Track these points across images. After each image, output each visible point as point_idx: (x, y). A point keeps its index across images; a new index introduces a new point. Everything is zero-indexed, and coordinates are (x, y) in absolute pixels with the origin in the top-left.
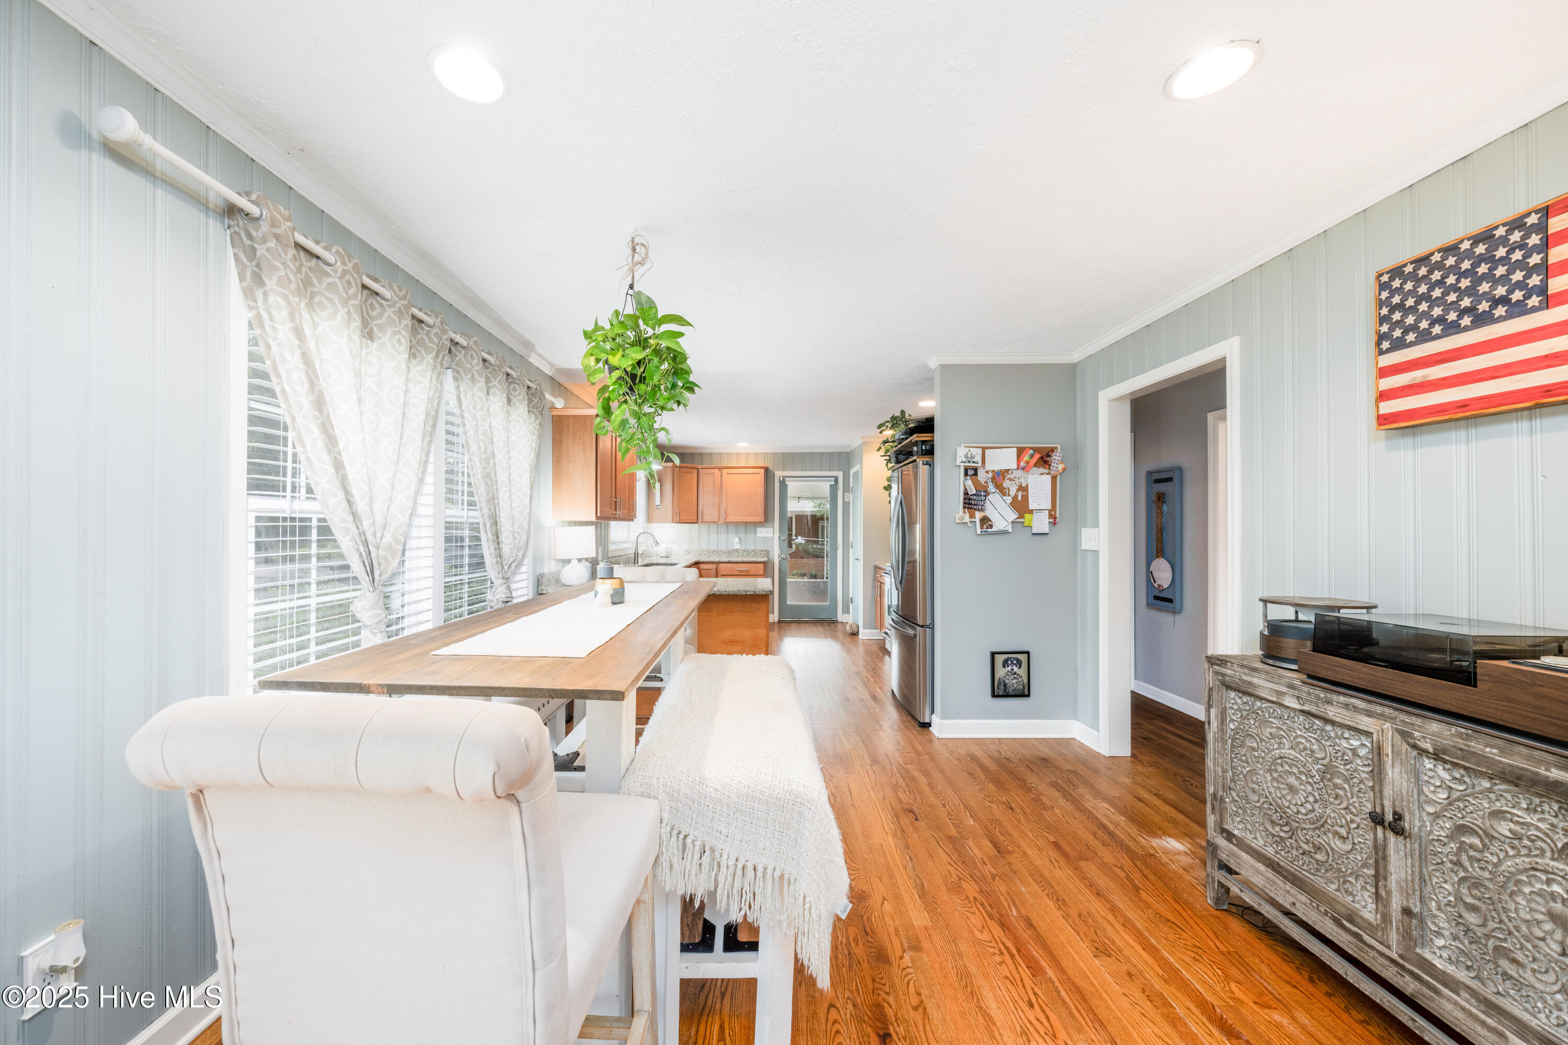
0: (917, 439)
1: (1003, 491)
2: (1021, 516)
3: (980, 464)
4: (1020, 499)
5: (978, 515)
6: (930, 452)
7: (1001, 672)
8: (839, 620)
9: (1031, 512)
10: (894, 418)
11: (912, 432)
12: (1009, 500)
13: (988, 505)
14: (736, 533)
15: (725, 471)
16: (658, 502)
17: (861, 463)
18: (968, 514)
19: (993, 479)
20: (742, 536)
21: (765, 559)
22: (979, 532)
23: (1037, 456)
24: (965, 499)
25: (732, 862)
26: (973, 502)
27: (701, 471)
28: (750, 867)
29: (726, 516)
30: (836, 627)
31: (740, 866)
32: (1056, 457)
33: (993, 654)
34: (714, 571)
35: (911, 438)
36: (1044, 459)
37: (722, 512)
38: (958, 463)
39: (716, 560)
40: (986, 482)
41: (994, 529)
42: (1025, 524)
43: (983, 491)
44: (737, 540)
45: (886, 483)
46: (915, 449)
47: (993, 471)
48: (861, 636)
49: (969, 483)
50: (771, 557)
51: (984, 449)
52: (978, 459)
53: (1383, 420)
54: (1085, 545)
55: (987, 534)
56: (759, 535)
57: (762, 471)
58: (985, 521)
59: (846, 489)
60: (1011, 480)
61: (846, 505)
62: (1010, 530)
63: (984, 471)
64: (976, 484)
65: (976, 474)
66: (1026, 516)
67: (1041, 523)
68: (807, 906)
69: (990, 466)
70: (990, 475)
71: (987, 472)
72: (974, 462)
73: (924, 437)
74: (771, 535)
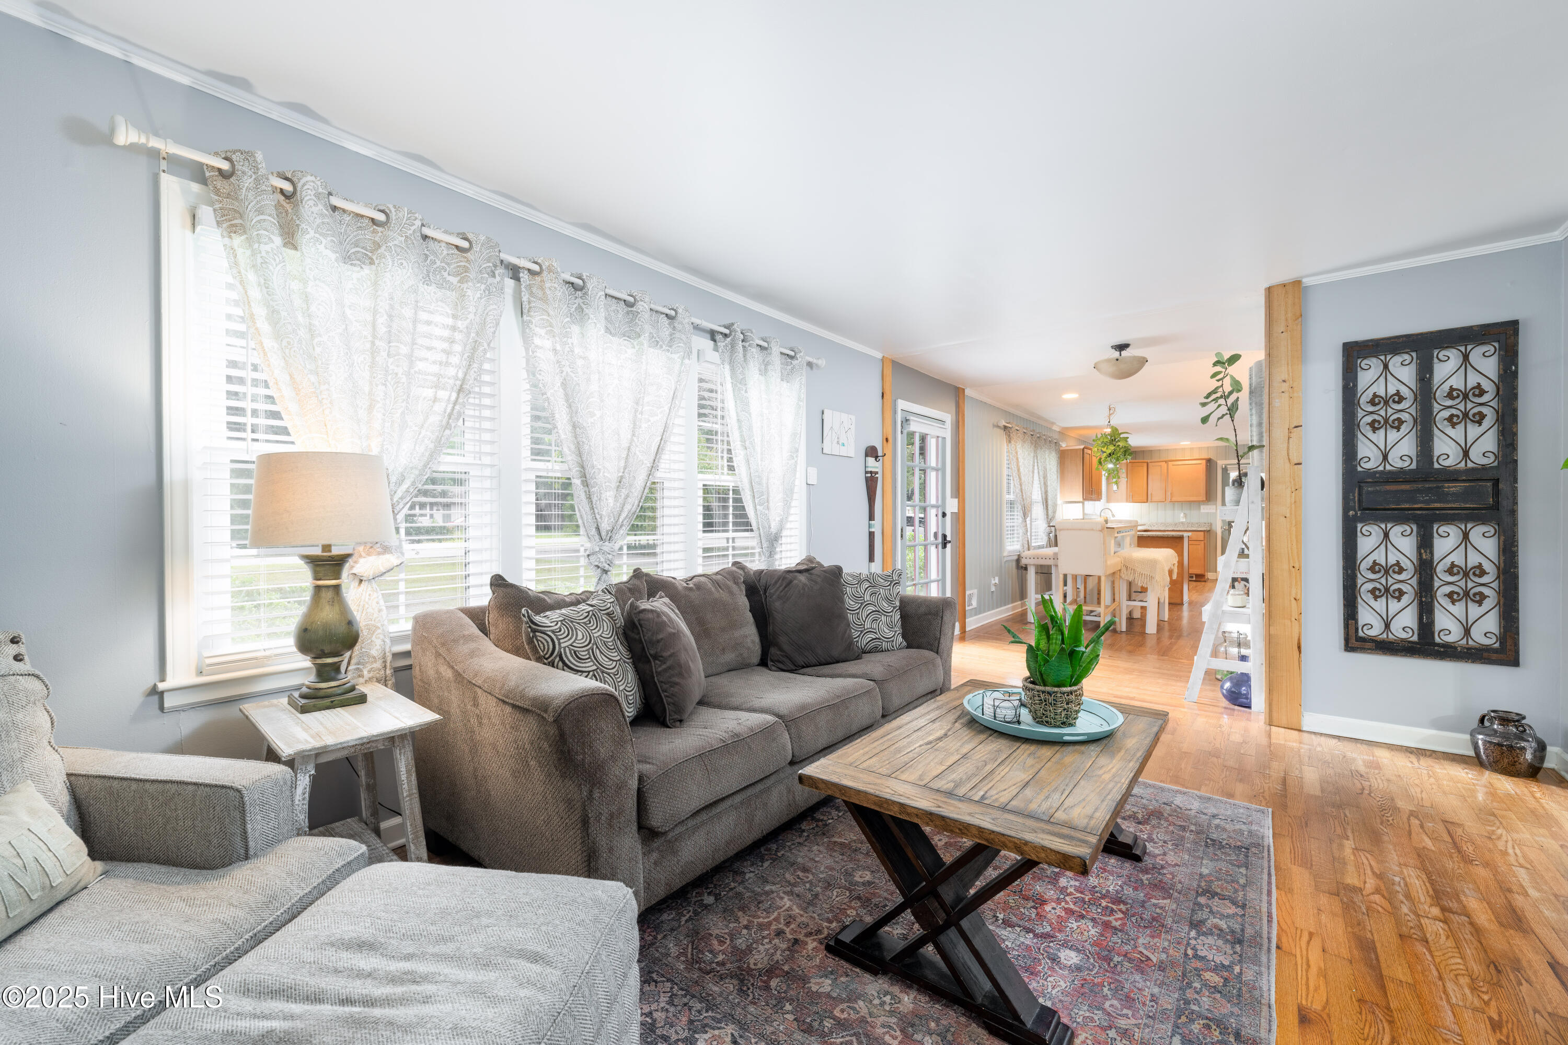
15: (1170, 463)
16: (1115, 488)
29: (1172, 497)
37: (1169, 494)
44: (1182, 515)
50: (1213, 527)
56: (1202, 511)
57: (1205, 461)
74: (1214, 511)
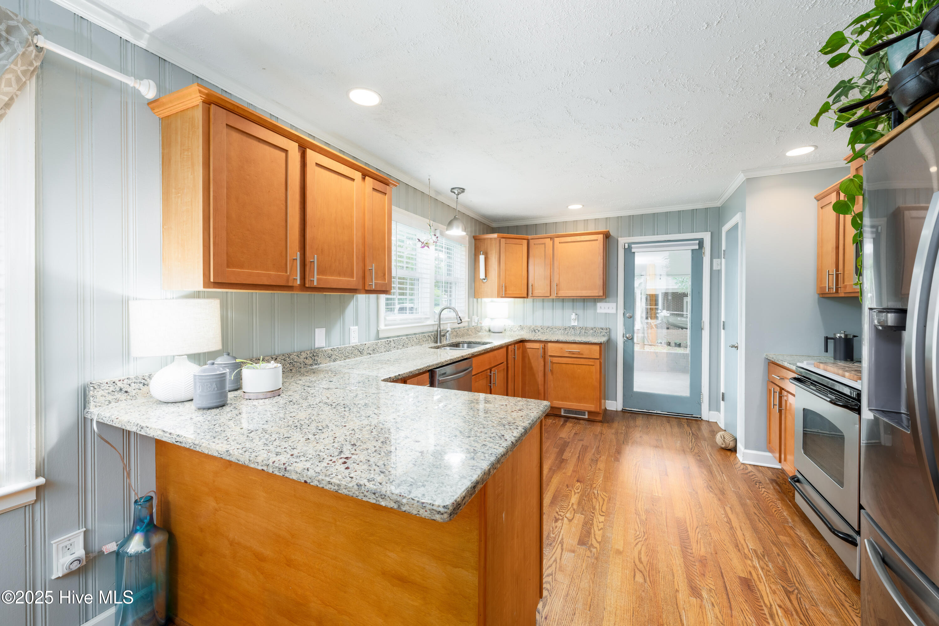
8: (705, 417)
14: (573, 309)
15: (557, 240)
16: (482, 275)
17: (743, 213)
20: (580, 312)
21: (603, 339)
27: (531, 241)
29: (558, 290)
30: (699, 429)
34: (541, 351)
37: (554, 286)
39: (543, 338)
44: (573, 316)
48: (739, 455)
50: (613, 336)
56: (599, 311)
57: (602, 237)
59: (715, 253)
61: (715, 275)
74: (614, 311)
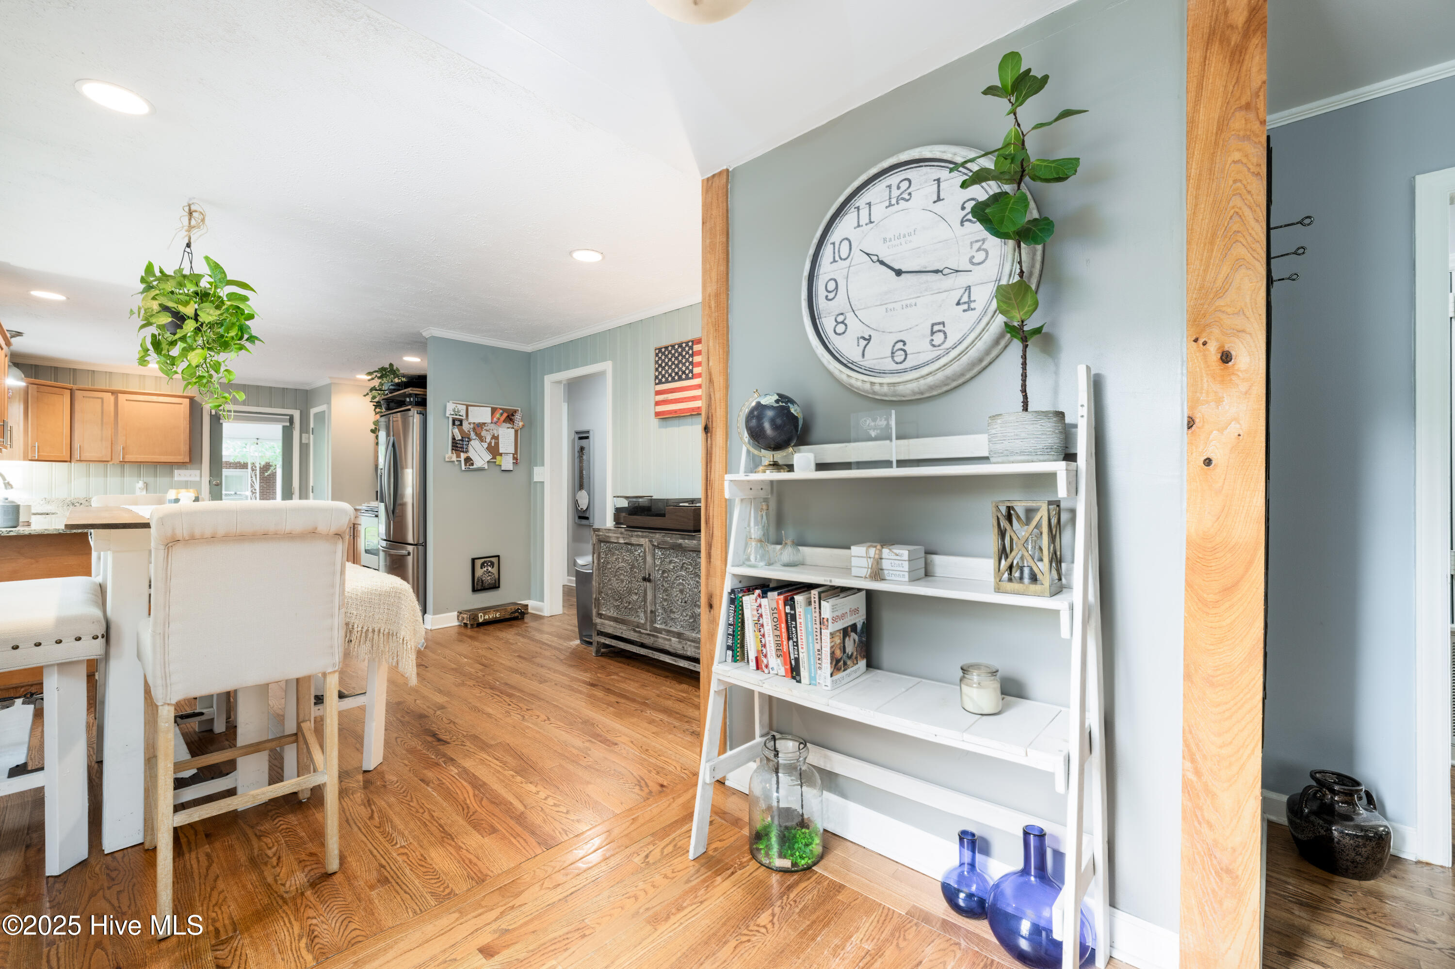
0: (411, 392)
1: (481, 439)
2: (494, 458)
3: (464, 417)
4: (493, 445)
5: (463, 456)
6: (422, 403)
7: (479, 572)
9: (501, 455)
10: (382, 369)
11: (406, 385)
12: (485, 445)
13: (470, 448)
14: (141, 475)
15: (122, 396)
17: (329, 403)
18: (455, 455)
19: (474, 429)
20: (150, 480)
22: (463, 468)
23: (505, 415)
24: (453, 443)
25: (360, 629)
26: (459, 446)
27: (79, 392)
28: (370, 630)
29: (123, 452)
31: (364, 631)
32: (518, 417)
33: (473, 560)
35: (405, 390)
36: (510, 418)
37: (118, 448)
38: (447, 415)
40: (469, 431)
41: (475, 466)
42: (497, 463)
43: (466, 438)
44: (140, 485)
45: (373, 427)
46: (408, 400)
47: (474, 423)
49: (456, 431)
51: (467, 406)
52: (463, 413)
53: (657, 414)
54: (536, 478)
55: (468, 470)
57: (186, 402)
58: (468, 460)
59: (304, 430)
60: (487, 431)
61: (304, 448)
62: (486, 468)
63: (467, 423)
64: (461, 432)
65: (461, 424)
66: (498, 457)
67: (507, 463)
68: (405, 642)
69: (471, 420)
70: (472, 426)
71: (470, 424)
72: (460, 415)
73: (417, 391)
